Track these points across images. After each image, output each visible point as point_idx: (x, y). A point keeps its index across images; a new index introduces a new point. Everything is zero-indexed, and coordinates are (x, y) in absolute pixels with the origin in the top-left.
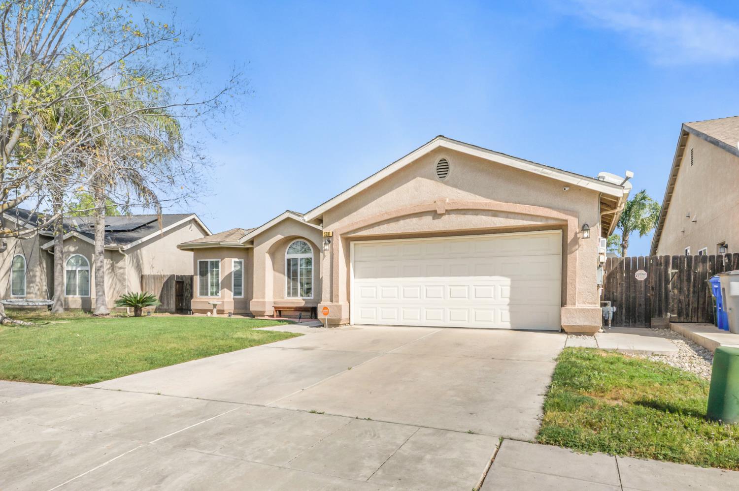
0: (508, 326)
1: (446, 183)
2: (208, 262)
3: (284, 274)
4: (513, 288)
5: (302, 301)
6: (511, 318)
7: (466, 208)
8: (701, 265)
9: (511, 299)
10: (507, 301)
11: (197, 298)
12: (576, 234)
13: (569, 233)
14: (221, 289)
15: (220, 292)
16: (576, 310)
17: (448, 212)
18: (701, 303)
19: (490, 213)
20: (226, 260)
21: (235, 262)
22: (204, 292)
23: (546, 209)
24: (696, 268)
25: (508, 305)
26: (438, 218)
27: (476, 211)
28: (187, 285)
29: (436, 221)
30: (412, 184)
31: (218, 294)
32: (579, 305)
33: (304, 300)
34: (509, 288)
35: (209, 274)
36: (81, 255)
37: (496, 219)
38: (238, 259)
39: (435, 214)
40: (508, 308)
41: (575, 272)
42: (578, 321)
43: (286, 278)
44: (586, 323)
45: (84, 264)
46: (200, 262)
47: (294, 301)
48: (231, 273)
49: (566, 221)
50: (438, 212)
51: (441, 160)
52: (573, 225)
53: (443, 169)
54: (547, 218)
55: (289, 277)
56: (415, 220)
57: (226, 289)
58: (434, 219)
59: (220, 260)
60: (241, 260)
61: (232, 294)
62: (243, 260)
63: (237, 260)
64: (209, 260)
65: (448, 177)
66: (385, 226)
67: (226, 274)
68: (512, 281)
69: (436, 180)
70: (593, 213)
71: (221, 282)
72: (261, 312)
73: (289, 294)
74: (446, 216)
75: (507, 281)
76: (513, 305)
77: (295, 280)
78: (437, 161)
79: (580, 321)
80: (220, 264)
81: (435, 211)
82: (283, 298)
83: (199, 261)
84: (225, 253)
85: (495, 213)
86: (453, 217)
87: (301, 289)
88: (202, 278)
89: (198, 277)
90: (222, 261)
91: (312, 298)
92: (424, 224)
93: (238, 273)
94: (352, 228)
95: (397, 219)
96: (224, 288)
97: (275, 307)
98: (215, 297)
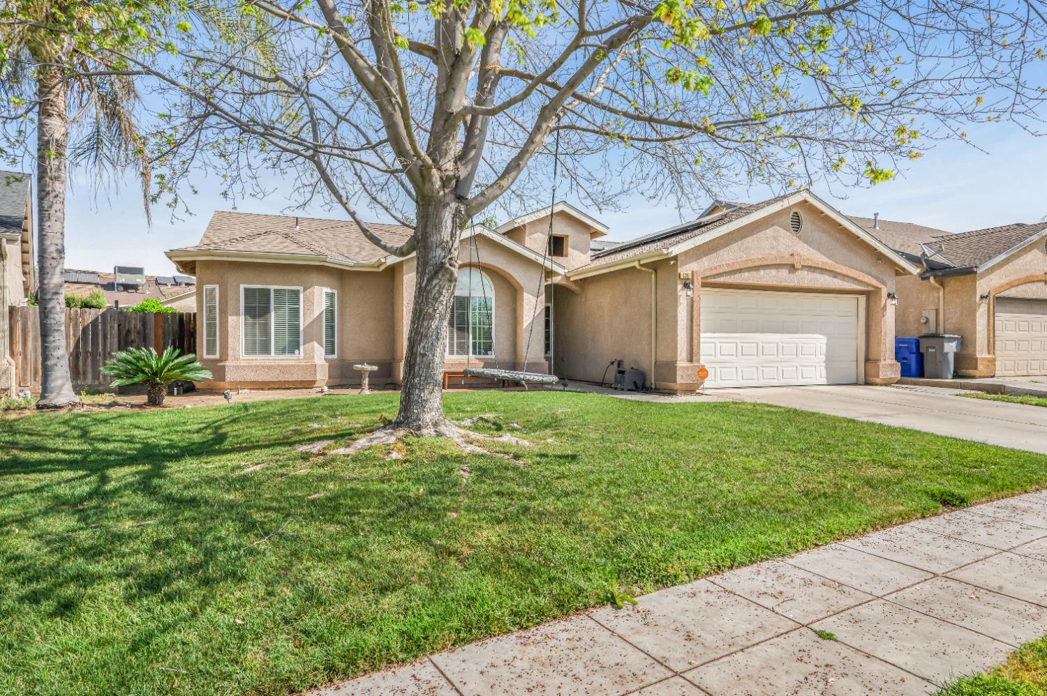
0: (824, 381)
1: (799, 238)
2: (269, 290)
4: (828, 346)
5: (477, 363)
6: (827, 373)
7: (816, 266)
9: (827, 356)
10: (824, 358)
11: (238, 359)
12: (886, 300)
14: (304, 343)
15: (302, 347)
17: (803, 267)
19: (832, 274)
20: (316, 289)
21: (327, 294)
23: (869, 276)
25: (825, 361)
26: (792, 273)
27: (823, 270)
29: (791, 275)
30: (769, 232)
31: (297, 352)
33: (480, 360)
34: (825, 346)
35: (273, 313)
37: (836, 280)
38: (332, 288)
39: (792, 268)
40: (824, 364)
41: (885, 333)
42: (888, 374)
46: (246, 290)
47: (461, 362)
48: (320, 314)
49: (880, 288)
50: (796, 267)
51: (796, 213)
52: (883, 292)
53: (795, 223)
56: (773, 272)
57: (313, 343)
58: (789, 272)
59: (301, 289)
60: (333, 291)
61: (323, 351)
62: (336, 291)
63: (329, 290)
64: (272, 287)
65: (800, 232)
66: (746, 274)
68: (828, 339)
69: (791, 233)
74: (801, 271)
75: (824, 339)
76: (830, 361)
77: (463, 331)
78: (792, 214)
80: (301, 296)
81: (794, 265)
83: (242, 287)
84: (314, 277)
85: (835, 274)
86: (805, 273)
87: (474, 344)
88: (250, 321)
89: (242, 318)
90: (305, 290)
91: (493, 357)
92: (782, 277)
93: (330, 312)
94: (714, 272)
95: (757, 268)
96: (311, 341)
97: (449, 373)
98: (287, 356)
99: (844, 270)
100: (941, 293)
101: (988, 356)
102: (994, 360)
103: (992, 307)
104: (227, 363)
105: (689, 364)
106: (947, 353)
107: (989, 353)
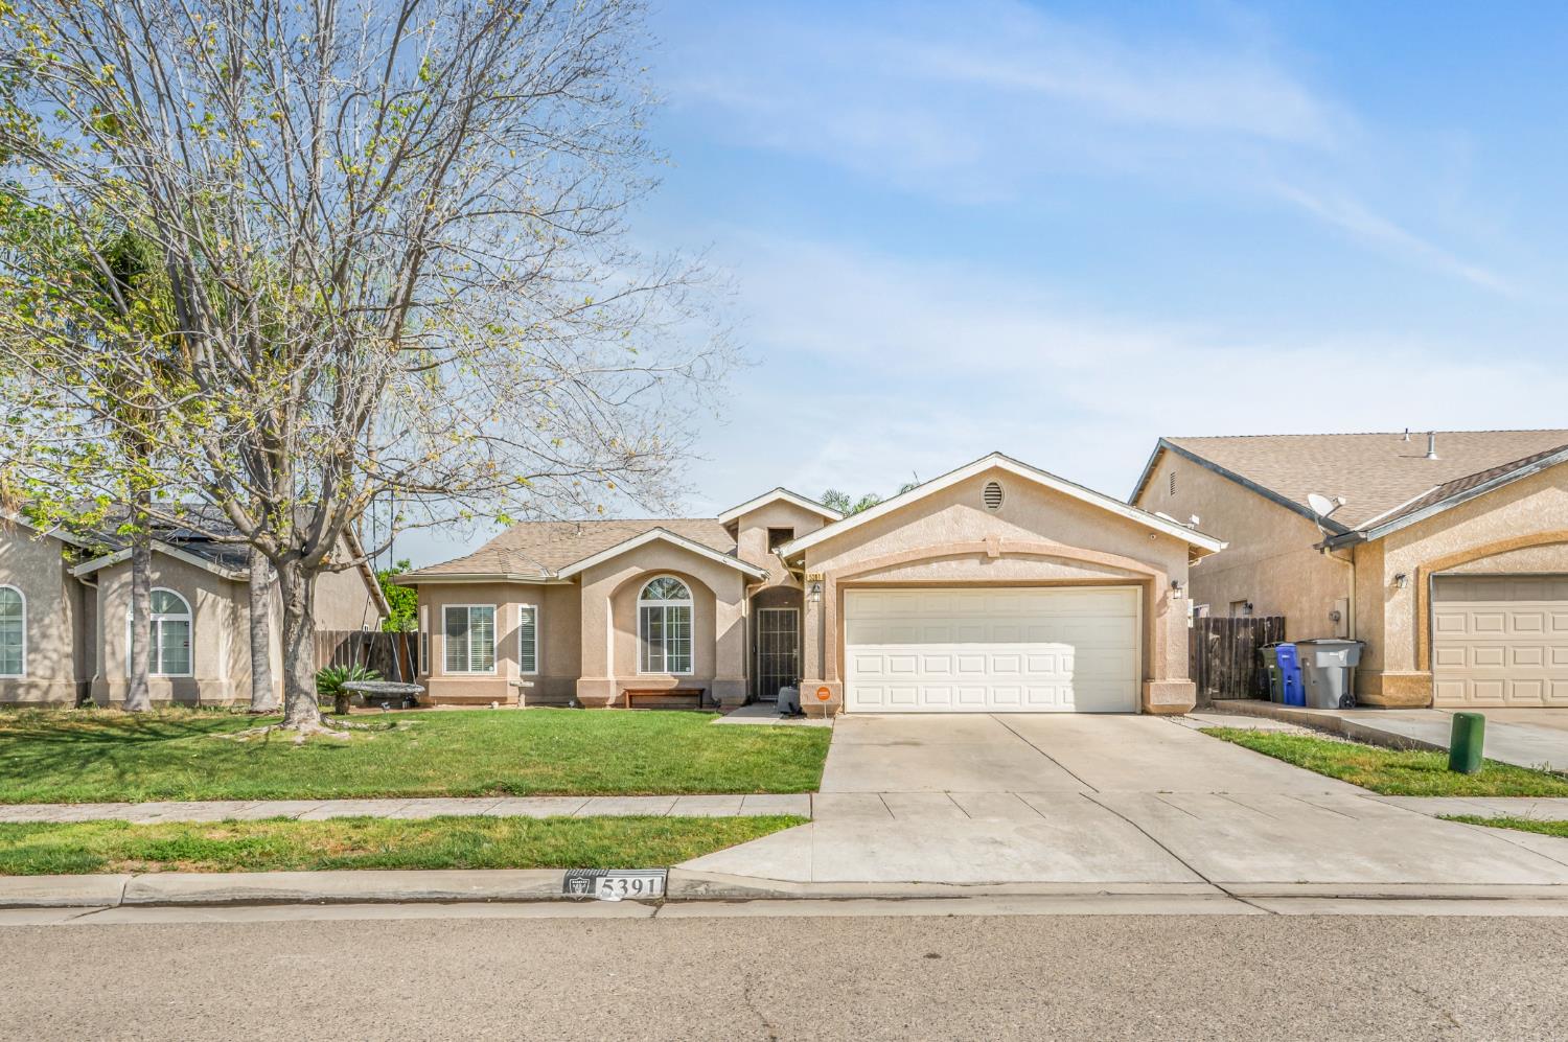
0: (1073, 709)
1: (998, 516)
2: (466, 609)
3: (636, 635)
4: (1076, 657)
5: (672, 679)
6: (1076, 695)
7: (1027, 551)
8: (1242, 629)
9: (1074, 672)
10: (1070, 675)
11: (440, 676)
12: (1165, 592)
13: (1157, 592)
14: (498, 660)
15: (496, 664)
16: (1167, 686)
17: (1003, 555)
18: (1243, 675)
19: (1059, 560)
20: (509, 606)
21: (524, 610)
22: (458, 662)
23: (1130, 560)
24: (1238, 633)
25: (1073, 681)
26: (987, 563)
27: (1040, 557)
28: (380, 650)
29: (985, 567)
30: (948, 513)
31: (491, 668)
32: (1170, 680)
33: (675, 677)
34: (1072, 659)
35: (470, 631)
36: (168, 590)
37: (1067, 568)
38: (529, 604)
39: (985, 558)
40: (1071, 684)
41: (1164, 639)
42: (1169, 699)
43: (639, 641)
44: (1179, 702)
45: (176, 606)
46: (447, 609)
47: (656, 679)
48: (517, 629)
49: (1154, 576)
50: (990, 555)
51: (991, 484)
52: (1162, 582)
53: (994, 496)
54: (1130, 571)
55: (644, 638)
56: (954, 564)
57: (508, 660)
58: (981, 563)
59: (494, 607)
60: (533, 606)
61: (519, 667)
62: (535, 607)
63: (526, 606)
64: (469, 606)
65: (1001, 508)
66: (909, 569)
67: (508, 632)
68: (1076, 649)
69: (984, 511)
70: (1181, 568)
71: (499, 645)
72: (601, 699)
73: (645, 668)
74: (1000, 561)
75: (1070, 650)
76: (1077, 681)
77: (657, 643)
78: (985, 485)
79: (1171, 700)
80: (495, 613)
81: (986, 554)
82: (634, 674)
83: (444, 607)
84: (507, 593)
85: (1066, 561)
86: (1009, 563)
87: (670, 659)
88: (451, 639)
89: (444, 636)
90: (498, 607)
91: (692, 673)
92: (971, 570)
93: (528, 630)
94: (862, 569)
95: (927, 561)
96: (505, 657)
97: (629, 691)
98: (483, 673)
99: (1080, 554)
100: (1351, 571)
101: (1413, 673)
102: (1430, 679)
103: (1423, 593)
104: (430, 680)
105: (821, 683)
106: (1324, 670)
107: (1418, 668)
